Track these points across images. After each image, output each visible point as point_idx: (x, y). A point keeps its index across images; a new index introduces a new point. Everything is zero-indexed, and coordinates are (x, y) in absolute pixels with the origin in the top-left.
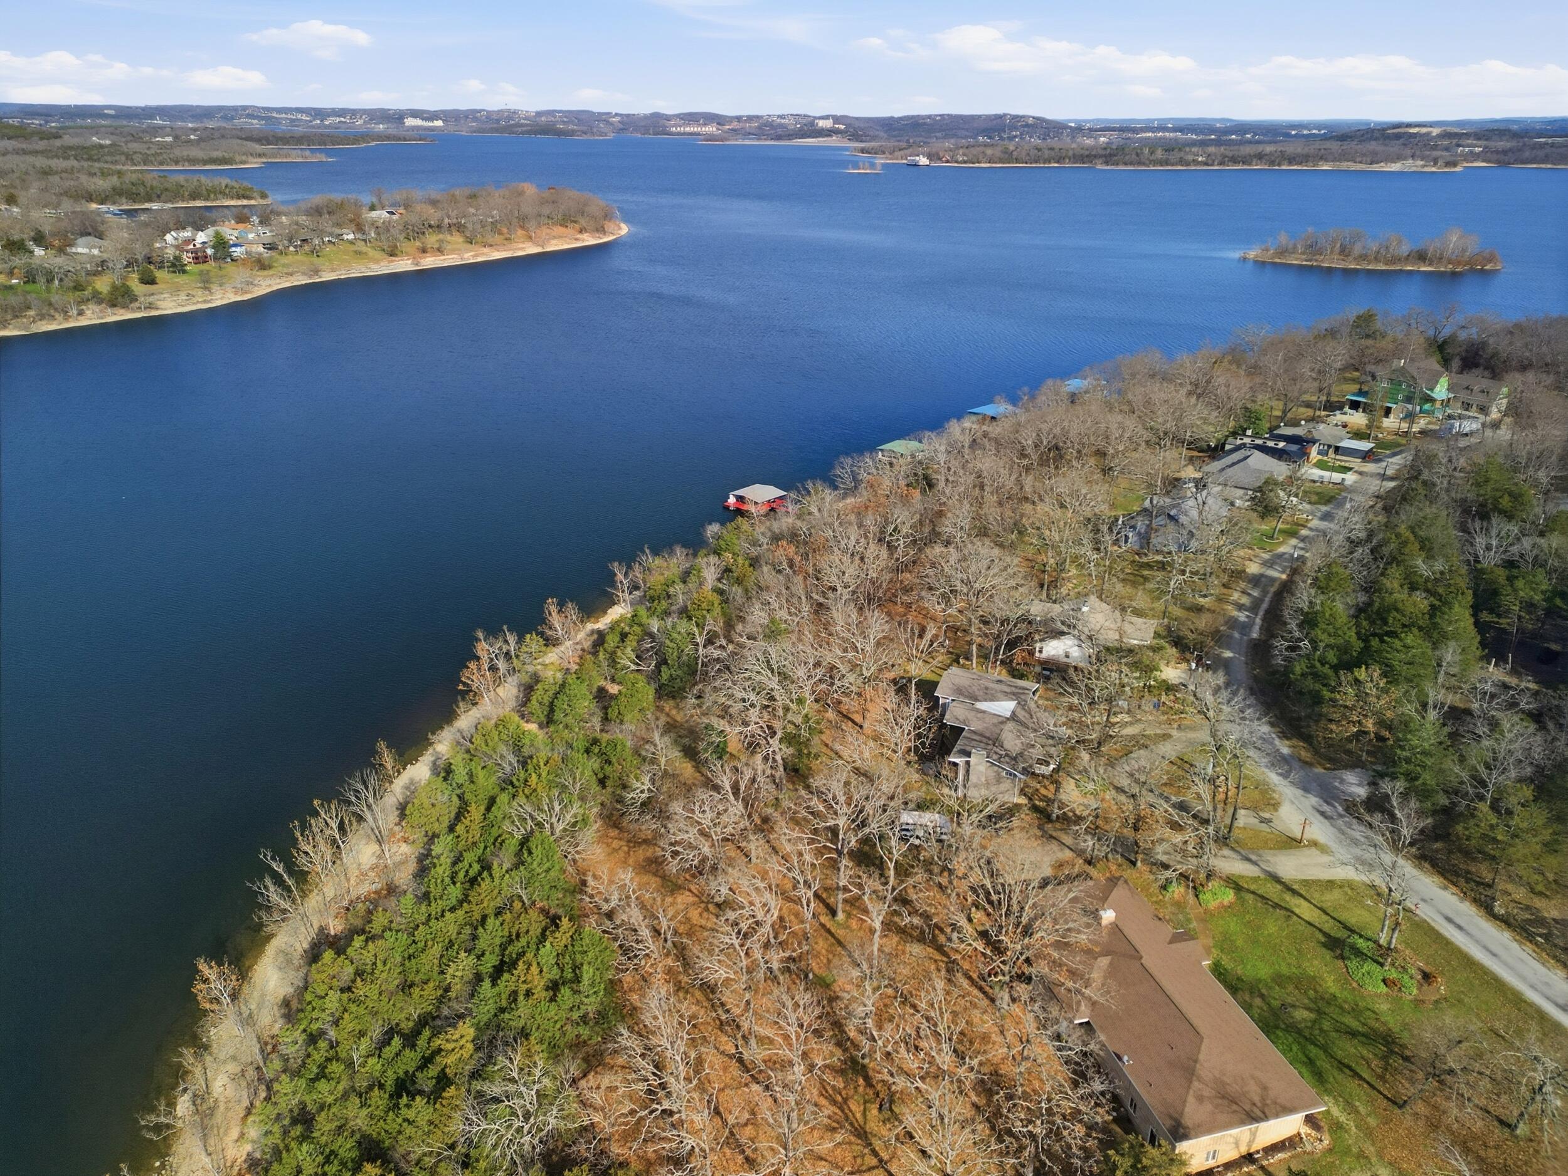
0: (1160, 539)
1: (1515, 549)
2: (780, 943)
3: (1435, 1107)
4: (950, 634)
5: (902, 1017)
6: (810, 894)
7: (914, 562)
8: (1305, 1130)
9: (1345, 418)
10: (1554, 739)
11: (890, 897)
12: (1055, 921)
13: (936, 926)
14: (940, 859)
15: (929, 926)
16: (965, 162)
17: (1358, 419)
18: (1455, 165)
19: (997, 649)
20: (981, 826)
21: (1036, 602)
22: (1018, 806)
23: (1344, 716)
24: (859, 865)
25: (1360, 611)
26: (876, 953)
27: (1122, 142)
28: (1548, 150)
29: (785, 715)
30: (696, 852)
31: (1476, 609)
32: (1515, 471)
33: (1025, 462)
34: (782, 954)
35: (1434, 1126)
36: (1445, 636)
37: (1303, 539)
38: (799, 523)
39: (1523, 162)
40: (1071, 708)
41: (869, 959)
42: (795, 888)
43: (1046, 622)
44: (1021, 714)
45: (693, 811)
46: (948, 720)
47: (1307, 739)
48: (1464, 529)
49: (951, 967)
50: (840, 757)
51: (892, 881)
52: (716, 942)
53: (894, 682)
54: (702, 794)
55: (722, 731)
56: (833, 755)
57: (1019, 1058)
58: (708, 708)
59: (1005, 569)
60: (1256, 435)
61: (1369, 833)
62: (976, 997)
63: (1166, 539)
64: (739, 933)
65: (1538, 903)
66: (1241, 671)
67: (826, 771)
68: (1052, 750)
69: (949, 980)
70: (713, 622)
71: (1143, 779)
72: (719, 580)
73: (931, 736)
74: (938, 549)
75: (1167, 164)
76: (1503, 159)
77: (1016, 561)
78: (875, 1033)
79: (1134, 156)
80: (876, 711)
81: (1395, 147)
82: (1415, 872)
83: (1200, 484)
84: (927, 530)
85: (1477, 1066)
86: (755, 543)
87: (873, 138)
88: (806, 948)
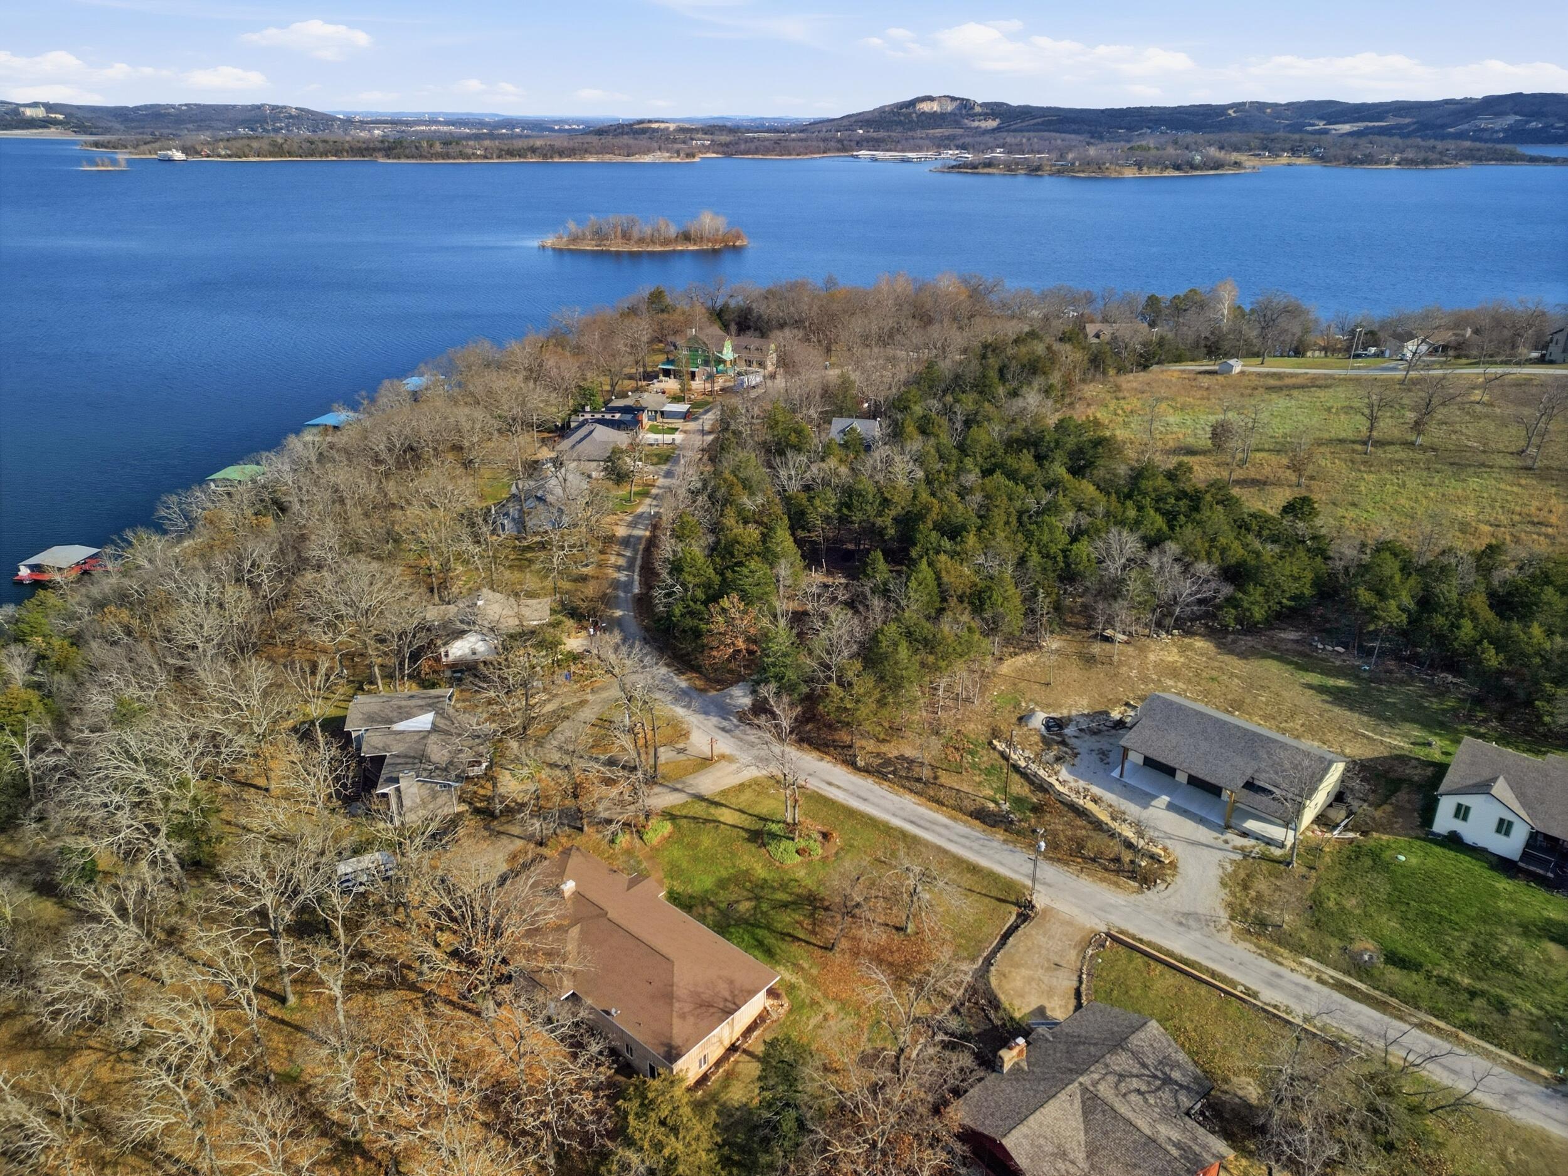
0: (534, 522)
1: (808, 475)
2: (226, 1059)
3: (854, 938)
4: (346, 663)
5: (388, 1074)
6: (249, 991)
7: (286, 596)
8: (769, 1002)
9: (662, 385)
10: (866, 618)
11: (344, 958)
12: (521, 912)
13: (403, 966)
14: (390, 896)
15: (395, 969)
16: (229, 156)
17: (671, 384)
18: (693, 156)
19: (401, 664)
20: (427, 847)
21: (430, 607)
22: (460, 815)
23: (721, 642)
24: (301, 938)
25: (713, 549)
26: (342, 1020)
27: (398, 135)
29: (166, 806)
30: (87, 1001)
31: (793, 530)
32: (794, 411)
33: (382, 468)
34: (230, 1069)
35: (855, 954)
36: (776, 556)
37: (655, 497)
38: (126, 582)
39: (742, 154)
40: (490, 703)
41: (337, 1031)
42: (228, 992)
43: (445, 625)
44: (442, 723)
45: (69, 956)
46: (365, 752)
47: (697, 669)
48: (770, 466)
49: (428, 1000)
50: (249, 830)
51: (343, 939)
52: (141, 1091)
53: (295, 730)
54: (78, 931)
55: (84, 850)
56: (240, 831)
57: (516, 1057)
58: (57, 829)
59: (389, 581)
60: (594, 410)
61: (760, 733)
62: (461, 1018)
63: (539, 519)
64: (169, 1069)
65: (884, 748)
66: (633, 627)
67: (235, 852)
68: (482, 749)
69: (429, 1014)
70: (38, 725)
71: (571, 748)
72: (31, 672)
73: (351, 774)
74: (310, 575)
75: (449, 158)
76: (726, 151)
77: (399, 570)
78: (362, 1104)
79: (414, 149)
80: (279, 768)
81: (643, 141)
82: (799, 754)
83: (558, 463)
84: (291, 558)
85: (873, 893)
86: (72, 617)
87: (107, 131)
88: (259, 1050)
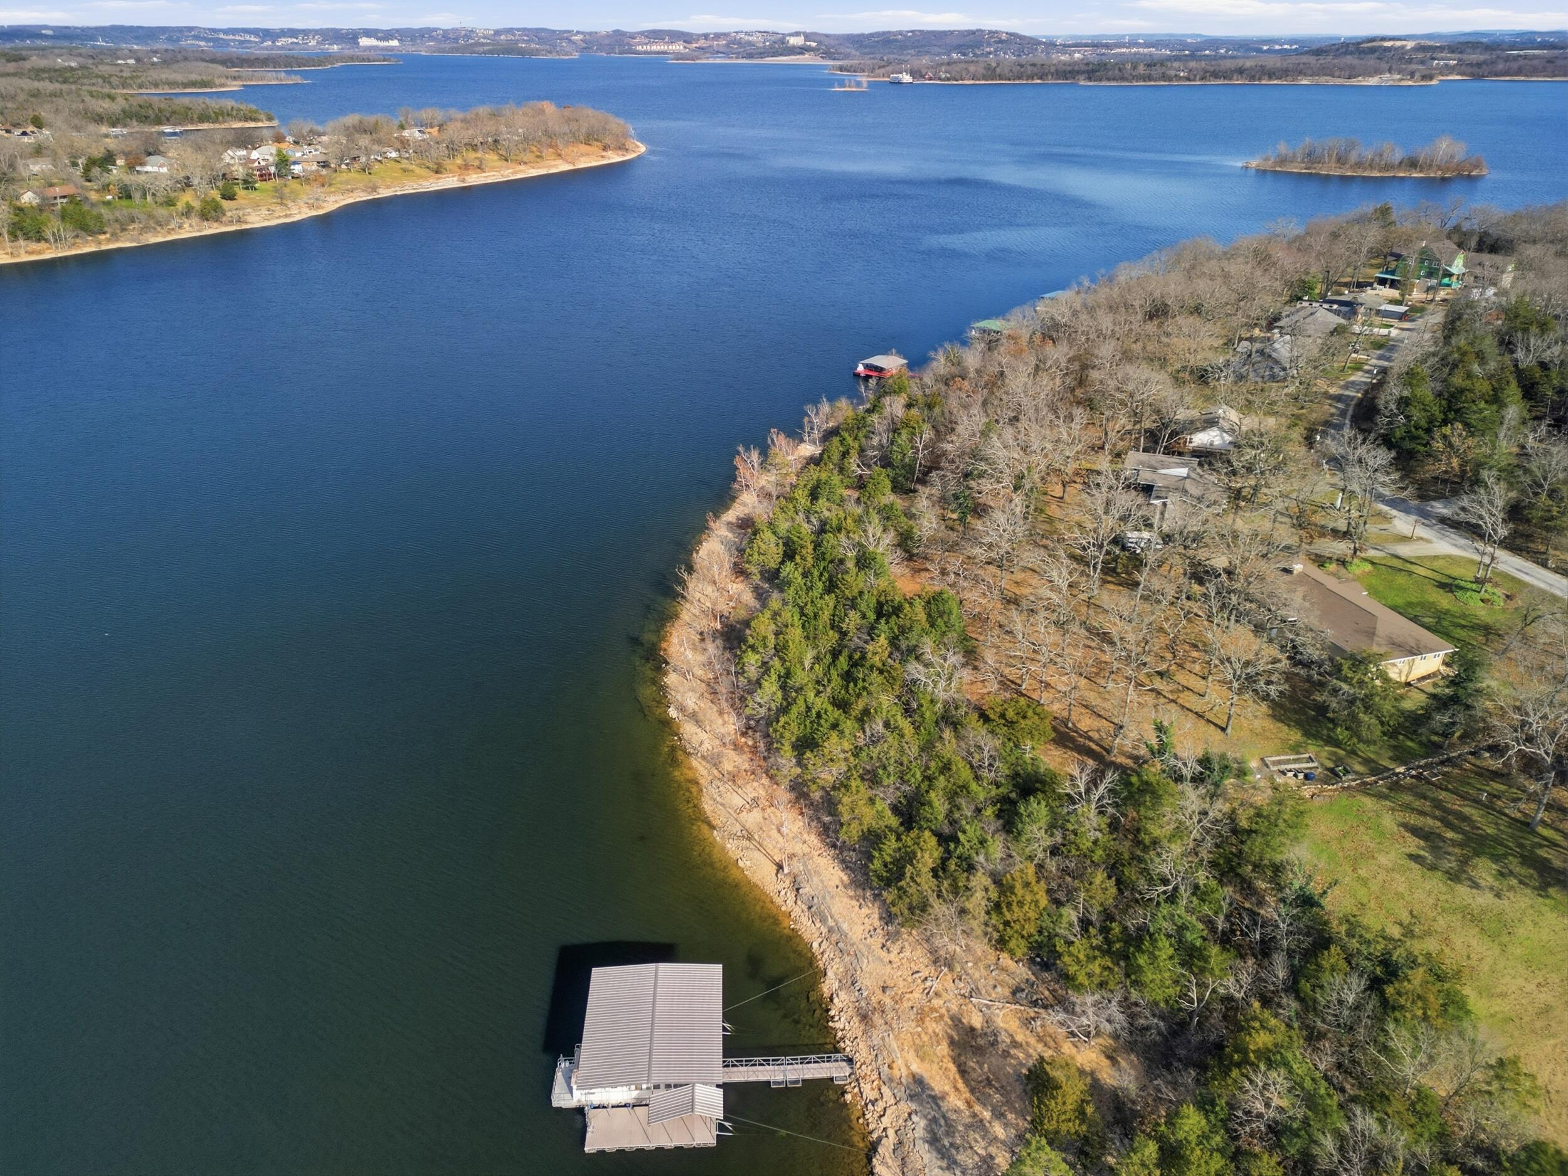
1: (1547, 354)
9: (1377, 292)
16: (948, 79)
17: (1389, 292)
18: (1431, 78)
25: (1439, 395)
27: (1099, 58)
28: (1521, 62)
36: (1504, 404)
39: (1496, 75)
44: (1193, 475)
46: (1141, 481)
60: (1312, 300)
75: (1150, 80)
76: (1477, 72)
79: (1117, 72)
81: (1371, 61)
87: (847, 56)
